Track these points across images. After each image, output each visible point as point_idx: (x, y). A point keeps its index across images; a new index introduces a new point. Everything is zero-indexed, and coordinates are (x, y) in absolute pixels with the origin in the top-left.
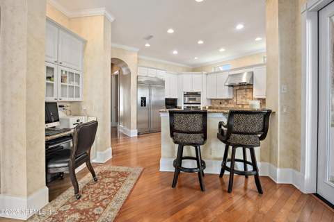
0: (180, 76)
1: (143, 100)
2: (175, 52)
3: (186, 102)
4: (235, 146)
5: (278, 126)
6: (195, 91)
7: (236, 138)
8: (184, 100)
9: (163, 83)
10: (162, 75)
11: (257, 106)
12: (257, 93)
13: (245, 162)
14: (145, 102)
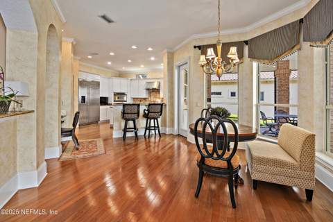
0: (111, 80)
1: (83, 98)
2: (109, 63)
3: (117, 99)
4: (151, 119)
5: (167, 110)
6: (123, 92)
7: (151, 115)
8: (115, 98)
9: (98, 84)
10: (97, 78)
11: (159, 101)
12: (162, 95)
13: (155, 127)
14: (84, 100)
